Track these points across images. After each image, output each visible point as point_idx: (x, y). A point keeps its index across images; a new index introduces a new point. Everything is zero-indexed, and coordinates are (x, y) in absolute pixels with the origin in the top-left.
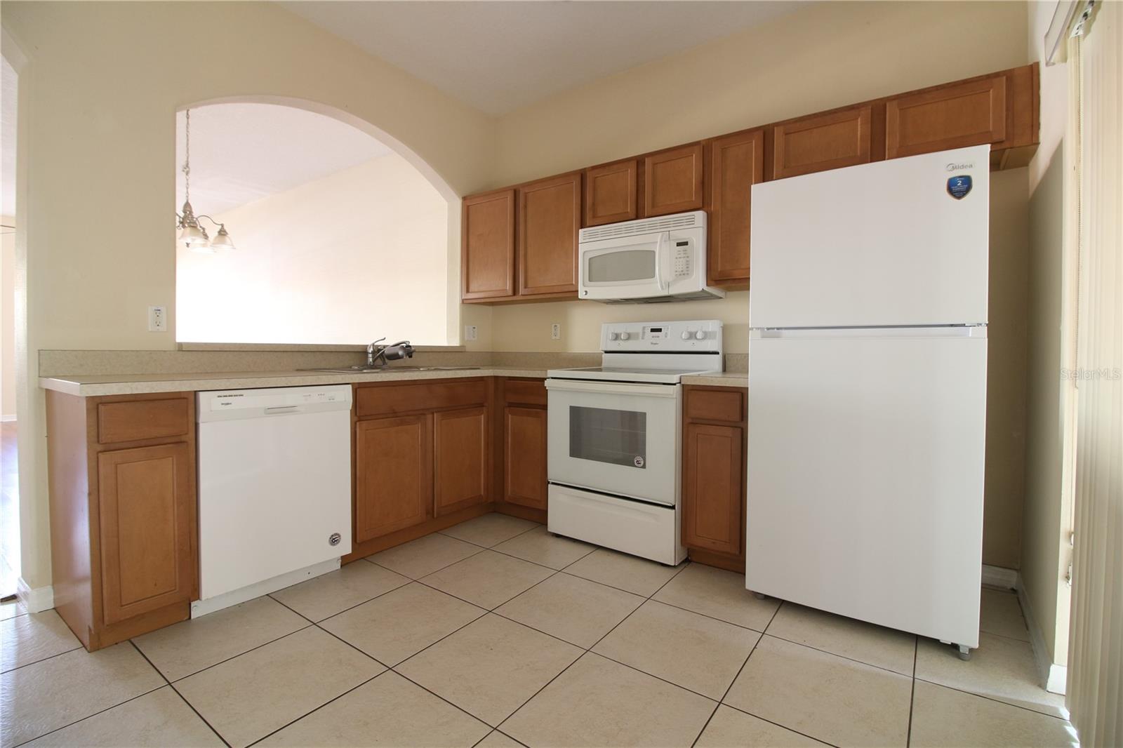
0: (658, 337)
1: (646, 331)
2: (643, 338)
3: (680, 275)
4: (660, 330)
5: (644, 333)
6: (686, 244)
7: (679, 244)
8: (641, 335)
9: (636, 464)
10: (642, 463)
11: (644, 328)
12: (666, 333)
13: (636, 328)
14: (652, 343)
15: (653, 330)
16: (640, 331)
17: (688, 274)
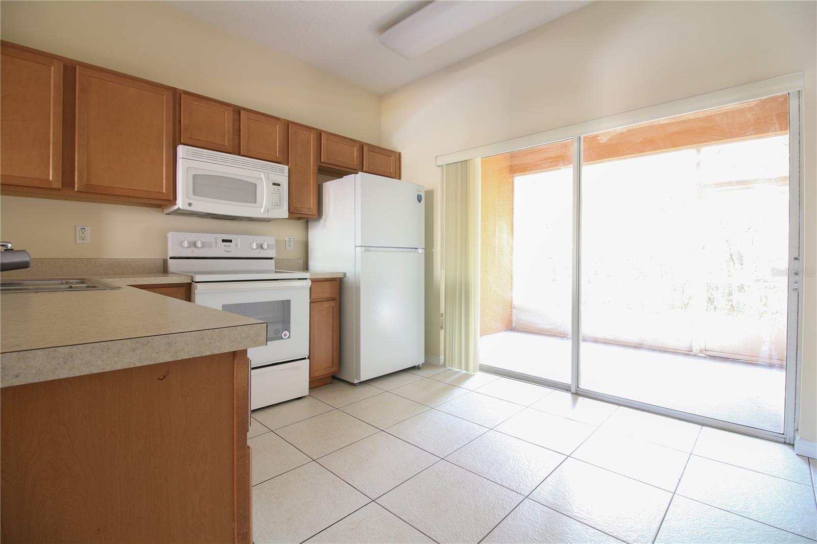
0: (230, 246)
1: (217, 241)
2: (216, 247)
3: (275, 205)
4: (230, 241)
5: (216, 243)
6: (279, 185)
7: (274, 184)
8: (214, 244)
9: (284, 337)
10: (288, 335)
11: (216, 239)
12: (236, 244)
13: (209, 238)
14: (225, 251)
15: (224, 241)
16: (213, 241)
17: (280, 206)
